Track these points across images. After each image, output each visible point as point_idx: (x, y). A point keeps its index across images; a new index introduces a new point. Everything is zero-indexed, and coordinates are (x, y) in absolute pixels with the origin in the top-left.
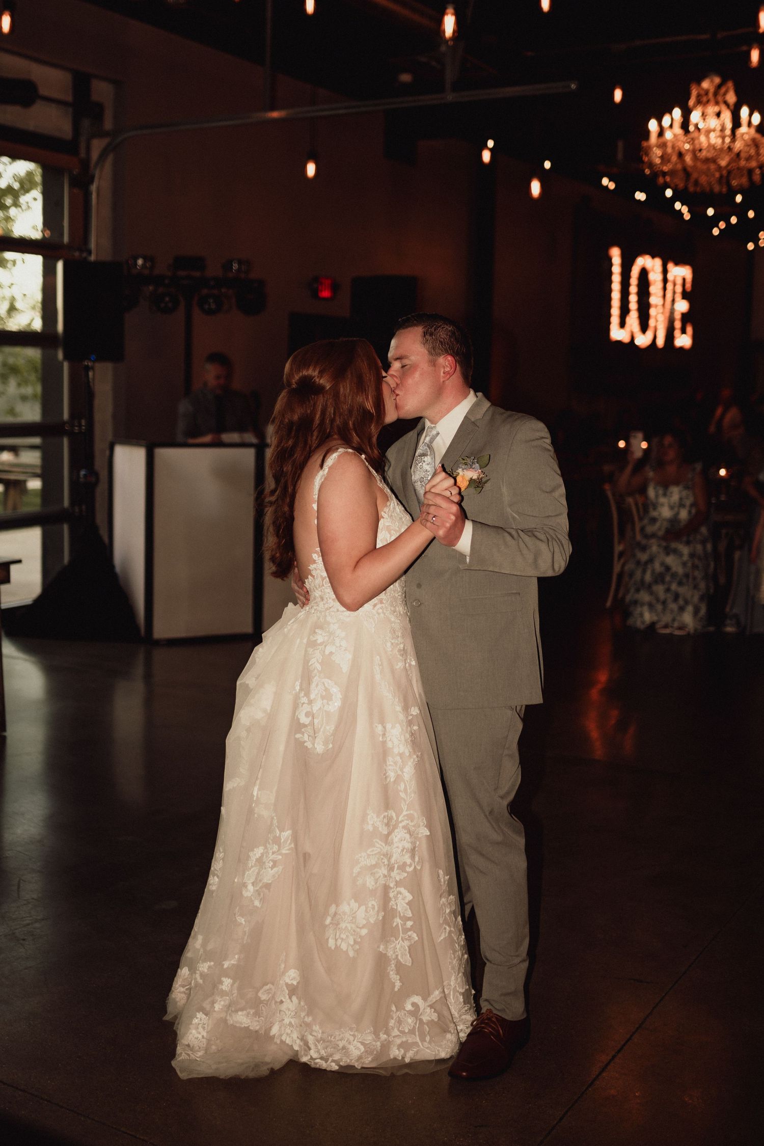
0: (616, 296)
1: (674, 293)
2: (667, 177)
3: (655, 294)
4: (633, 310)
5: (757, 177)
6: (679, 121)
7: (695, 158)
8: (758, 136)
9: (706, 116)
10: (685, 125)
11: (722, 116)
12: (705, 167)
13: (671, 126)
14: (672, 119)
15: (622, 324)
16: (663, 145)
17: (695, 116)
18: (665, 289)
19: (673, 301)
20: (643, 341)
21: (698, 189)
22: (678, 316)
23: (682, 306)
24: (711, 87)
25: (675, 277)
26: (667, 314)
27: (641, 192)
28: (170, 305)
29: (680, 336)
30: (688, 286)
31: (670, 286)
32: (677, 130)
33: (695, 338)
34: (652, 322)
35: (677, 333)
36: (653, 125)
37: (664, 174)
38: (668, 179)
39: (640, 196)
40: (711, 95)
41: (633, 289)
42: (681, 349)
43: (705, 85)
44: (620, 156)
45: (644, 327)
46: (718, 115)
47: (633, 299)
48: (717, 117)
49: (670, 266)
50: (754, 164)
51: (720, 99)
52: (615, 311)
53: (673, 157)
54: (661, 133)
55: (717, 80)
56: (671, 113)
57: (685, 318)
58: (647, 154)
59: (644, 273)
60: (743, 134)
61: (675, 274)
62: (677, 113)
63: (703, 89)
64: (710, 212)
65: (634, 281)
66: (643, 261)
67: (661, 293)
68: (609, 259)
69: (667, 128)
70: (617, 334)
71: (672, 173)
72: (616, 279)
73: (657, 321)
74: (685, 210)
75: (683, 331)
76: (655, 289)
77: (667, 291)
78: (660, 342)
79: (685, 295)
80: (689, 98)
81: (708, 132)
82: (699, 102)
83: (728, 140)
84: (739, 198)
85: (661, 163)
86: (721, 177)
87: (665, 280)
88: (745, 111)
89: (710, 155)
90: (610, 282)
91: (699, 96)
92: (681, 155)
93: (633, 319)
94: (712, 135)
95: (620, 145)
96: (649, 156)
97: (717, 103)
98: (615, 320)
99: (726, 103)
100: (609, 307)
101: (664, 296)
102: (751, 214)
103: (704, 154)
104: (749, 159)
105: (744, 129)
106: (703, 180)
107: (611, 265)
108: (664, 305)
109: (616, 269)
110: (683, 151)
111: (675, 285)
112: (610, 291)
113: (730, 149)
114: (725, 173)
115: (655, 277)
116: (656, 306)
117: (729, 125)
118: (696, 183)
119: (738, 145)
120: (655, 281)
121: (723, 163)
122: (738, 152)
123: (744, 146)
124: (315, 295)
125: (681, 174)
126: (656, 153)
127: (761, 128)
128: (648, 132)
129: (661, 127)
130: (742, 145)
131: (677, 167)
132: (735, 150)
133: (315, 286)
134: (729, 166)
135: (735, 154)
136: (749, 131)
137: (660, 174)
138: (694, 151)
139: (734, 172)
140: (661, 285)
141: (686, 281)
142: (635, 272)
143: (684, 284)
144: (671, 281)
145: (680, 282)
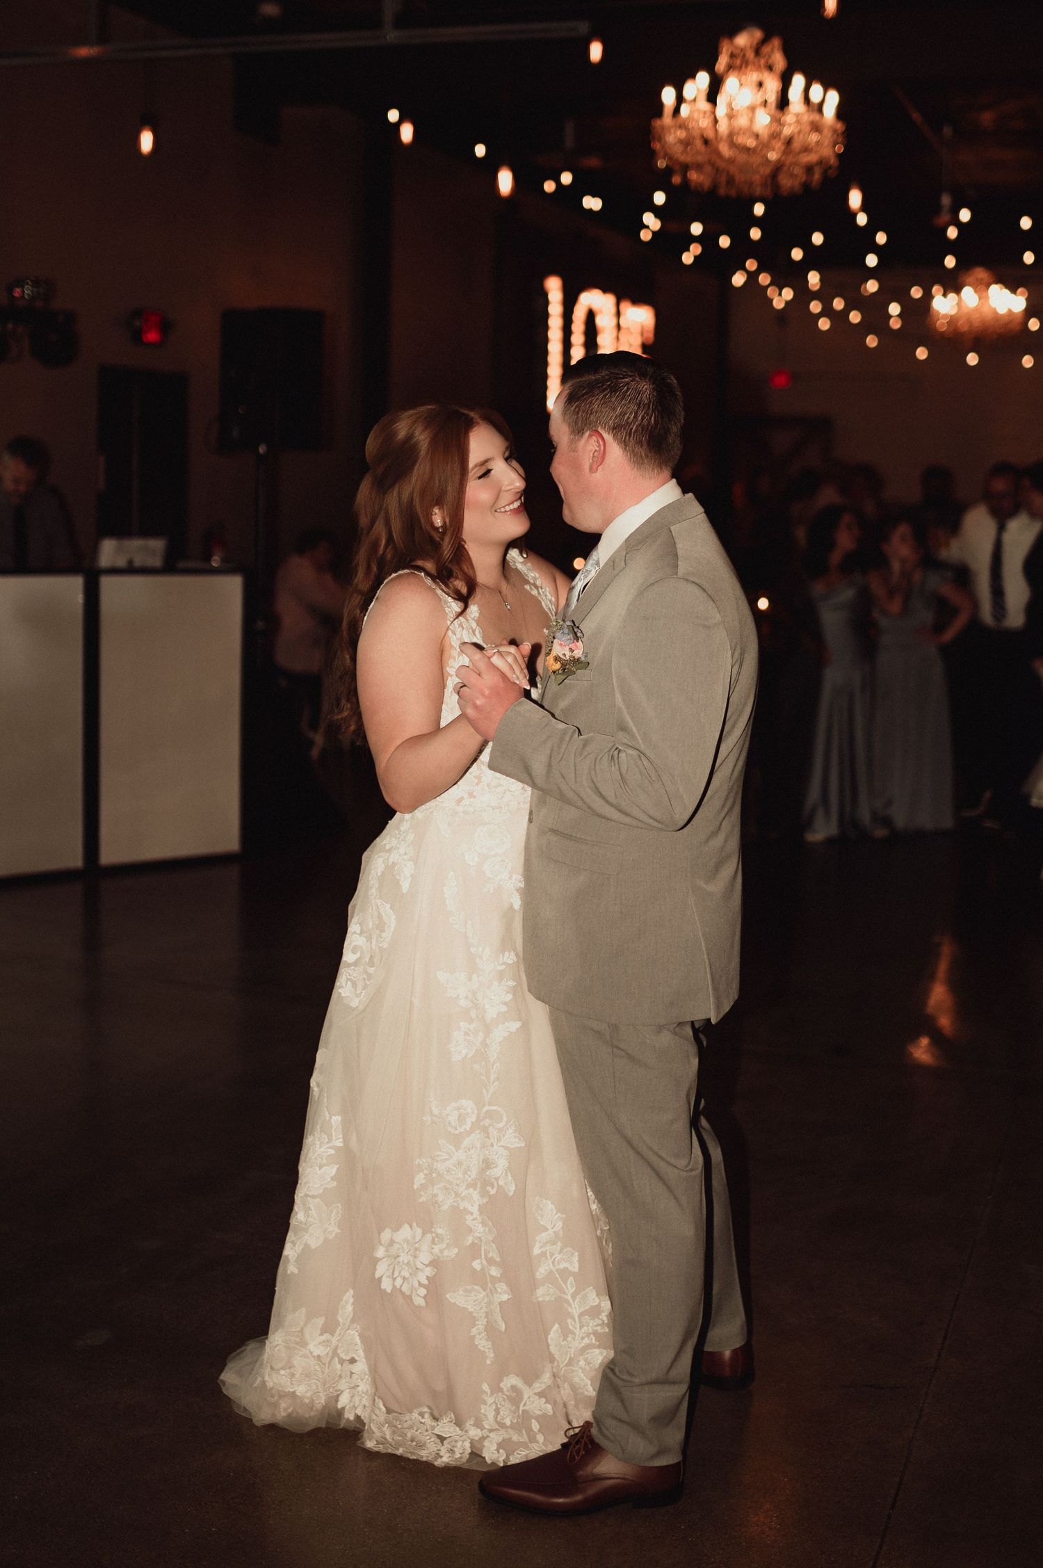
0: (554, 348)
2: (688, 175)
5: (817, 176)
6: (704, 91)
7: (732, 145)
8: (816, 117)
9: (742, 85)
10: (712, 96)
11: (764, 85)
12: (742, 158)
13: (695, 100)
14: (696, 87)
16: (683, 126)
17: (731, 84)
18: (618, 339)
21: (733, 193)
24: (749, 45)
25: (631, 322)
30: (650, 336)
31: (624, 336)
32: (704, 105)
36: (668, 95)
37: (685, 168)
38: (693, 176)
40: (750, 55)
41: (577, 339)
43: (742, 40)
44: (568, 142)
46: (760, 84)
47: (577, 352)
48: (758, 88)
49: (626, 306)
50: (812, 158)
51: (762, 62)
54: (679, 108)
55: (758, 34)
56: (693, 77)
58: (660, 140)
59: (591, 315)
60: (794, 115)
61: (631, 319)
62: (703, 79)
63: (736, 48)
65: (578, 327)
66: (589, 298)
69: (687, 102)
71: (699, 167)
72: (555, 323)
76: (606, 339)
80: (716, 59)
81: (752, 109)
82: (730, 67)
85: (682, 153)
86: (768, 174)
87: (618, 327)
88: (798, 81)
89: (751, 143)
90: (547, 327)
91: (732, 56)
92: (706, 142)
95: (569, 127)
96: (663, 140)
97: (759, 69)
98: (553, 383)
99: (770, 68)
100: (546, 364)
103: (740, 140)
104: (806, 149)
105: (794, 108)
106: (740, 178)
107: (547, 303)
109: (555, 309)
110: (710, 134)
111: (630, 333)
112: (546, 340)
113: (775, 136)
114: (771, 169)
115: (605, 321)
117: (773, 101)
118: (731, 181)
120: (605, 328)
121: (773, 156)
122: (788, 140)
123: (799, 132)
124: (137, 336)
125: (708, 169)
126: (673, 137)
127: (820, 107)
128: (660, 106)
129: (680, 99)
130: (796, 131)
131: (700, 159)
132: (782, 136)
133: (138, 323)
134: (778, 161)
135: (783, 144)
136: (808, 111)
137: (677, 168)
138: (731, 135)
139: (785, 169)
140: (614, 333)
141: (646, 329)
142: (579, 314)
143: (642, 335)
144: (626, 328)
145: (637, 329)
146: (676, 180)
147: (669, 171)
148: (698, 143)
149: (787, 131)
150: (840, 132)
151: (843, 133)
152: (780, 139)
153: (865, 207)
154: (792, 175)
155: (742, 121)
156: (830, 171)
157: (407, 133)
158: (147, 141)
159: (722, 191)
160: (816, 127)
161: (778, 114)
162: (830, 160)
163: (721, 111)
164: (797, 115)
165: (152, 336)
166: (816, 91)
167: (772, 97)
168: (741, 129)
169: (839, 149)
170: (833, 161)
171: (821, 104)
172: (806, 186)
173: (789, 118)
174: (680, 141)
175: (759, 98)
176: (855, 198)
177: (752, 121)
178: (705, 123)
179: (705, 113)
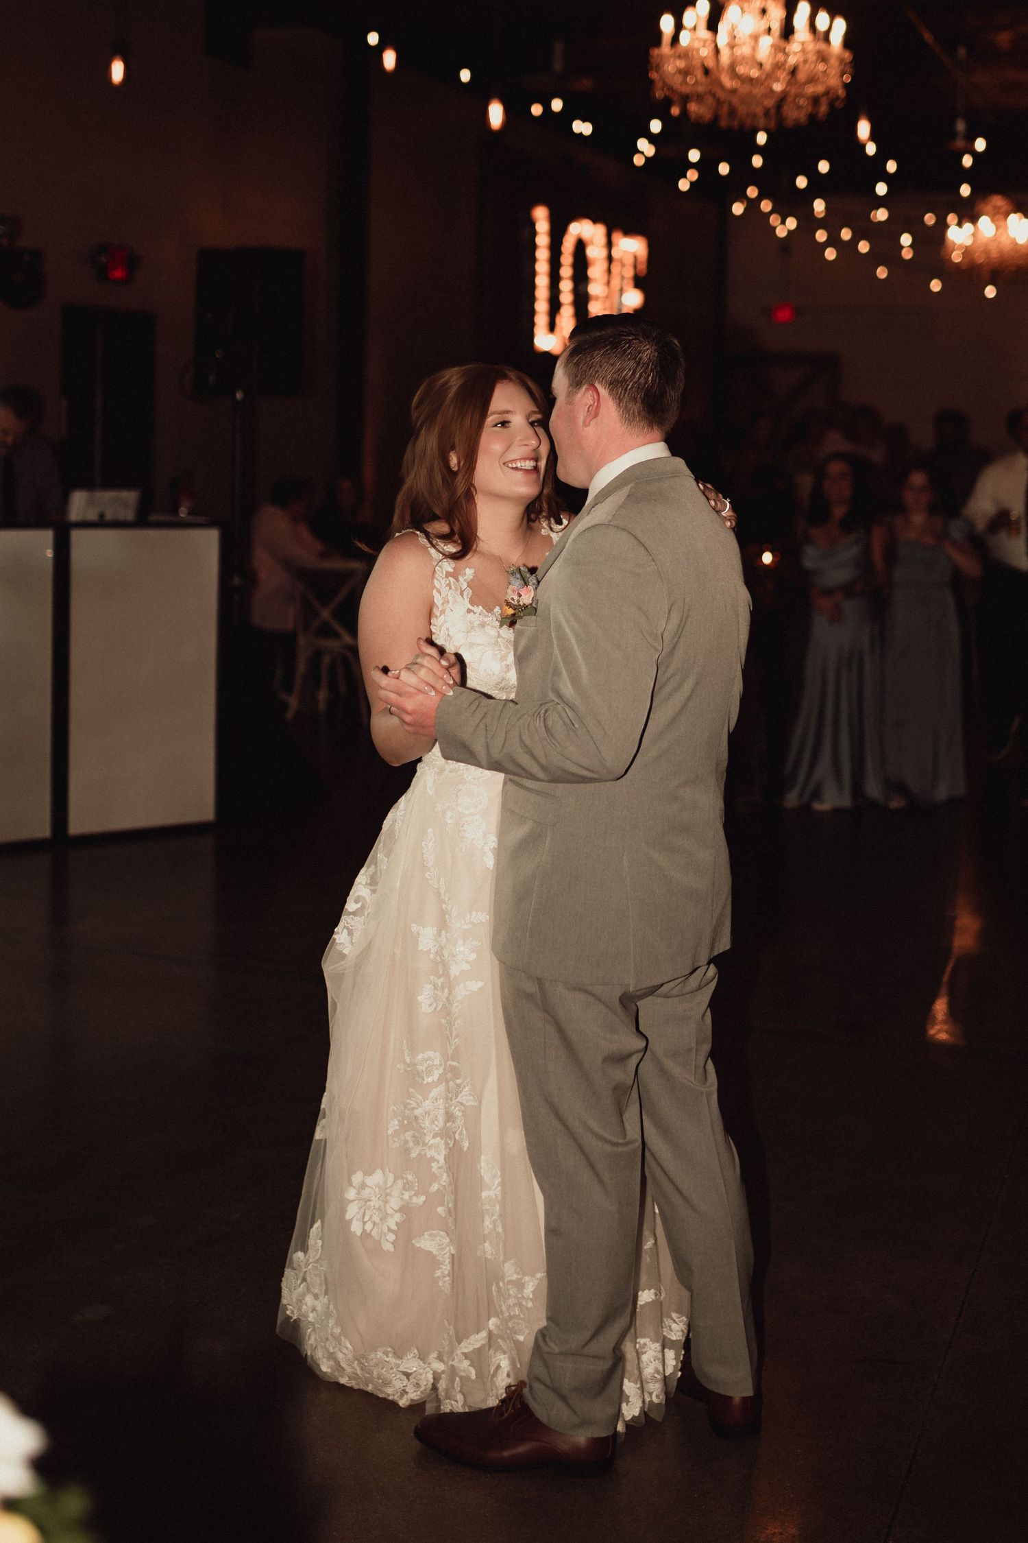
0: (543, 281)
1: (623, 278)
3: (595, 279)
4: (564, 304)
5: (823, 108)
6: (705, 18)
7: (735, 75)
8: (822, 46)
9: (744, 12)
10: (713, 23)
11: (768, 12)
12: (744, 89)
13: (695, 28)
14: (697, 16)
15: (552, 327)
16: (683, 55)
17: (731, 14)
18: (609, 271)
19: (621, 291)
21: (736, 124)
23: (634, 298)
25: (625, 252)
27: (584, 121)
30: (643, 267)
31: (616, 269)
32: (704, 33)
36: (667, 23)
37: (685, 99)
38: (693, 107)
39: (582, 128)
41: (566, 271)
44: (558, 66)
46: (764, 11)
47: (566, 286)
48: (761, 16)
49: (617, 236)
50: (820, 89)
52: (541, 306)
58: (658, 68)
59: (581, 246)
60: (799, 44)
61: (624, 250)
65: (567, 259)
66: (581, 229)
67: (605, 278)
68: (533, 225)
70: (544, 341)
71: (699, 98)
72: (542, 254)
76: (596, 272)
77: (612, 275)
79: (639, 282)
81: (755, 38)
84: (762, 138)
85: (682, 83)
86: (772, 107)
87: (610, 259)
88: (804, 8)
89: (754, 73)
90: (534, 260)
92: (707, 71)
93: (566, 317)
95: (558, 48)
96: (661, 70)
98: (541, 320)
100: (532, 299)
101: (608, 283)
103: (741, 70)
104: (812, 80)
105: (800, 37)
106: (742, 110)
107: (534, 233)
108: (607, 297)
109: (543, 240)
110: (710, 63)
111: (623, 265)
112: (533, 274)
113: (778, 66)
114: (776, 101)
115: (595, 252)
116: (597, 298)
117: (777, 29)
118: (732, 112)
120: (595, 260)
121: (778, 87)
122: (792, 70)
123: (805, 61)
124: (104, 274)
125: (710, 100)
126: (672, 67)
127: (827, 36)
128: (659, 34)
129: (679, 26)
130: (802, 59)
131: (700, 89)
132: (787, 67)
133: (103, 260)
134: (783, 92)
135: (788, 74)
136: (815, 39)
137: (676, 98)
138: (732, 67)
139: (790, 99)
140: (605, 265)
141: (639, 260)
142: (568, 245)
143: (635, 267)
144: (618, 260)
145: (629, 261)
146: (675, 111)
147: (668, 102)
148: (699, 74)
149: (792, 61)
150: (848, 61)
151: (851, 62)
152: (784, 69)
153: (873, 137)
154: (799, 107)
155: (745, 50)
156: (839, 101)
157: (389, 60)
158: (118, 71)
159: (724, 123)
160: (823, 57)
161: (782, 43)
162: (837, 91)
163: (723, 39)
164: (803, 44)
165: (119, 273)
166: (823, 19)
167: (776, 26)
168: (743, 58)
169: (847, 78)
170: (841, 92)
171: (827, 33)
172: (812, 117)
173: (794, 46)
174: (680, 71)
175: (763, 25)
176: (864, 129)
177: (754, 49)
178: (705, 52)
179: (705, 41)
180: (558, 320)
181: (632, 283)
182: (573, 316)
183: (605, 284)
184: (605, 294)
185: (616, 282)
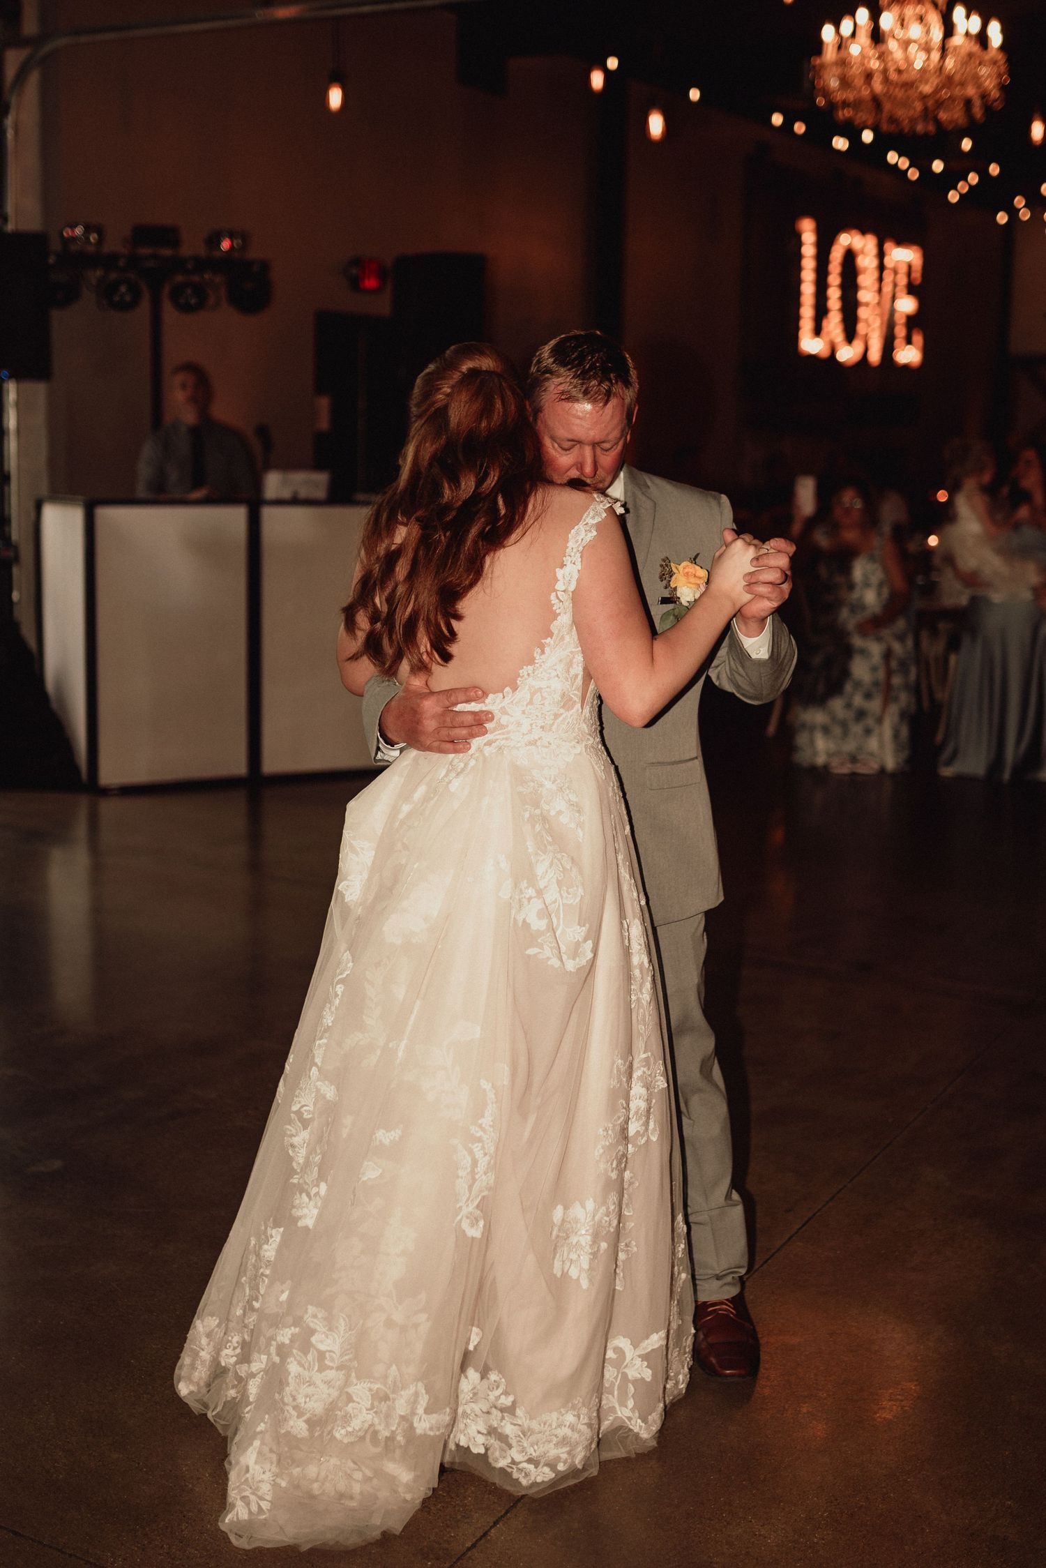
0: (808, 290)
1: (895, 285)
2: (848, 110)
3: (865, 288)
4: (831, 310)
5: (978, 111)
6: (867, 28)
7: (886, 80)
8: (979, 49)
9: (903, 20)
10: (873, 31)
11: (927, 20)
12: (897, 93)
13: (854, 35)
14: (855, 24)
15: (818, 331)
16: (843, 62)
17: (887, 20)
18: (881, 279)
19: (894, 298)
20: (847, 354)
21: (892, 128)
22: (900, 321)
23: (907, 305)
25: (898, 261)
26: (886, 317)
28: (128, 298)
29: (903, 350)
30: (917, 275)
31: (887, 276)
32: (864, 41)
33: (926, 351)
34: (861, 328)
35: (899, 342)
36: (828, 32)
37: (845, 104)
38: (850, 112)
41: (834, 279)
42: (906, 367)
45: (850, 335)
46: (921, 18)
47: (834, 294)
48: (919, 21)
49: (888, 246)
50: (971, 91)
52: (807, 311)
53: (856, 81)
54: (841, 45)
56: (853, 14)
57: (912, 322)
58: (820, 76)
59: (850, 257)
60: (955, 48)
61: (898, 259)
62: (863, 14)
64: (938, 166)
65: (834, 268)
66: (846, 240)
67: (876, 286)
68: (797, 236)
69: (848, 38)
70: (810, 345)
71: (857, 104)
72: (808, 264)
73: (869, 325)
74: (904, 163)
75: (909, 341)
76: (867, 280)
77: (883, 283)
78: (875, 356)
79: (911, 289)
83: (935, 56)
84: (967, 144)
85: (840, 90)
86: (926, 109)
87: (881, 267)
88: (959, 12)
90: (799, 269)
92: (869, 76)
93: (834, 323)
94: (913, 48)
96: (822, 78)
98: (806, 324)
100: (798, 305)
101: (880, 290)
102: (994, 169)
105: (958, 40)
106: (901, 113)
107: (800, 244)
108: (879, 304)
109: (809, 251)
111: (895, 272)
112: (799, 282)
114: (930, 103)
115: (867, 262)
116: (867, 305)
117: (937, 34)
118: (890, 118)
119: (950, 63)
120: (865, 270)
121: (927, 89)
122: (947, 75)
123: (961, 66)
124: (355, 284)
126: (833, 75)
127: (982, 38)
128: (819, 44)
130: (956, 67)
131: (856, 96)
133: (354, 271)
134: (935, 94)
135: (942, 78)
136: (966, 42)
139: (942, 102)
140: (876, 275)
141: (913, 269)
142: (837, 255)
143: (909, 274)
144: (890, 269)
145: (903, 270)
148: (859, 82)
149: (948, 68)
150: (1005, 63)
151: (1009, 66)
152: (937, 75)
158: (335, 98)
162: (993, 93)
164: (960, 47)
165: (370, 283)
166: (975, 23)
169: (1005, 80)
174: (840, 78)
176: (1038, 130)
180: (825, 323)
181: (905, 291)
182: (840, 322)
183: (874, 292)
184: (876, 301)
185: (887, 289)
